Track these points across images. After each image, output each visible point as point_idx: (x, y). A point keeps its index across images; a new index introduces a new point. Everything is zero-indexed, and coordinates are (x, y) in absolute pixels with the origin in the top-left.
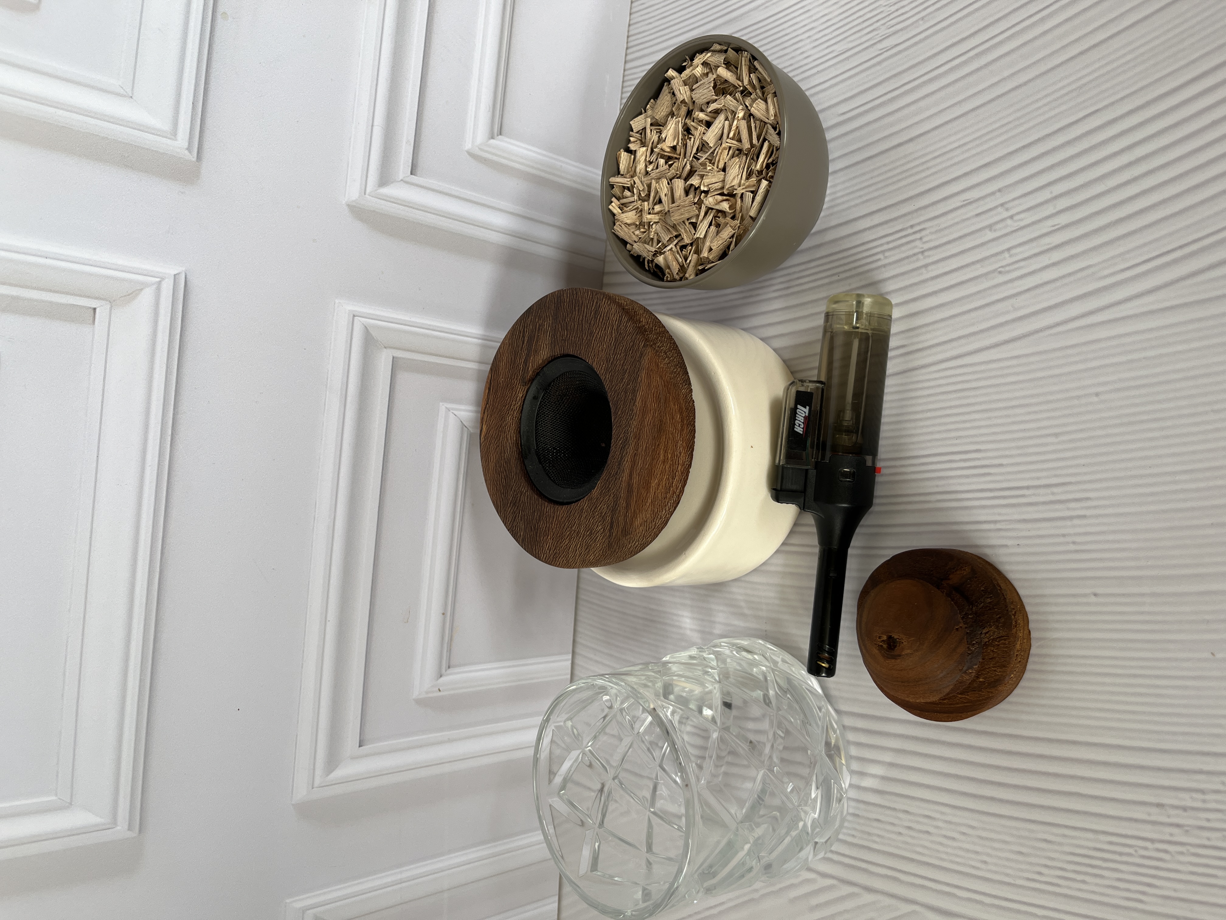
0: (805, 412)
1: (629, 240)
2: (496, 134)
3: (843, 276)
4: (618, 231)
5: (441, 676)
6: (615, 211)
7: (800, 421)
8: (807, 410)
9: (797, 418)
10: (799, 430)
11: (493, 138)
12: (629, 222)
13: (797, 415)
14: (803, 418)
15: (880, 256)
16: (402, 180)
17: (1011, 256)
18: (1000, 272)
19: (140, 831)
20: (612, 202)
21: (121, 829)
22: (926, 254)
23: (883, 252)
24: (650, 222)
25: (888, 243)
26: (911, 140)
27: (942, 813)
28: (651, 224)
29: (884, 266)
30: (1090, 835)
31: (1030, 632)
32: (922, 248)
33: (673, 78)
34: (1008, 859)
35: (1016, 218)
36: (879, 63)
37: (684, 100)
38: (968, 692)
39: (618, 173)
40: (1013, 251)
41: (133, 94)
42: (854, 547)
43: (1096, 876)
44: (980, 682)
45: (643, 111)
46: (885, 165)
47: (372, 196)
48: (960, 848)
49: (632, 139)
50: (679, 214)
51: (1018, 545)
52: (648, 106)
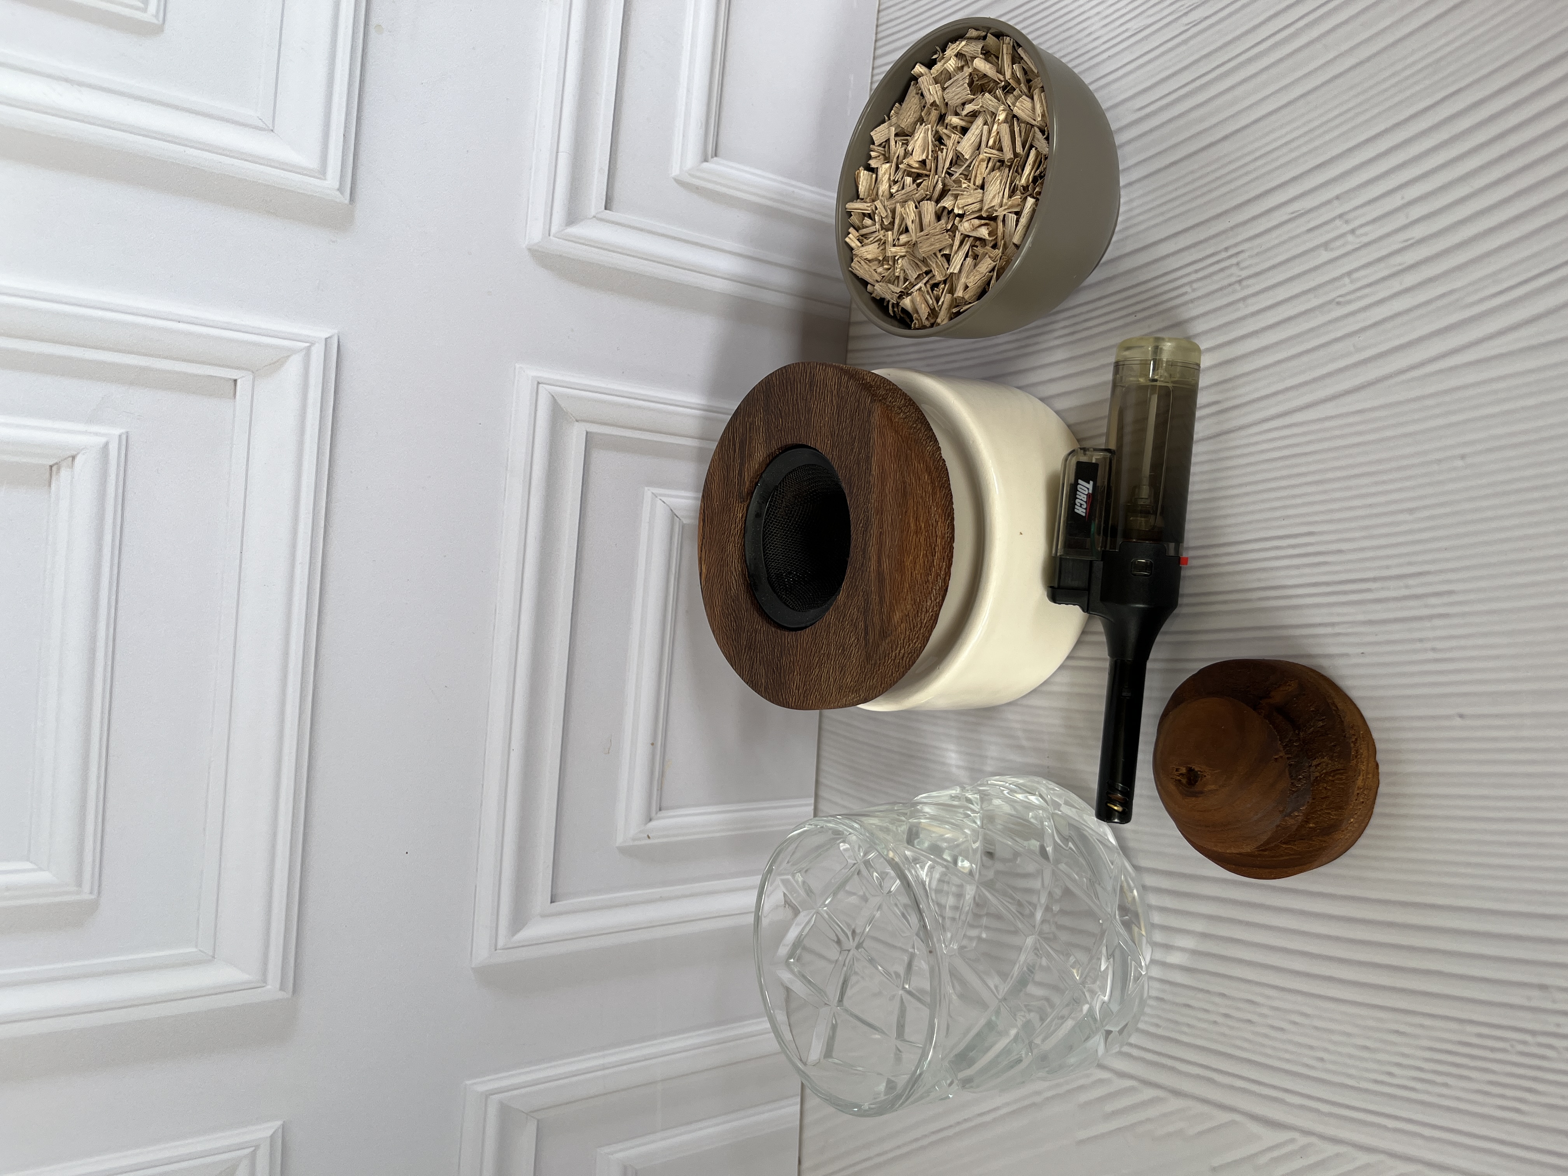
0: (1088, 489)
1: (869, 280)
2: (710, 157)
3: (1140, 316)
4: (856, 269)
5: (650, 820)
6: (853, 245)
7: (1081, 500)
8: (1090, 486)
9: (1078, 496)
10: (1081, 511)
11: (706, 160)
12: (869, 257)
13: (1078, 493)
14: (1085, 496)
15: (1187, 289)
16: (594, 217)
17: (1352, 282)
18: (1338, 303)
19: (294, 991)
20: (849, 233)
21: (272, 990)
22: (1244, 283)
23: (1191, 283)
24: (895, 256)
25: (1196, 271)
26: (1225, 138)
27: (1268, 997)
28: (896, 258)
29: (1192, 301)
30: (1454, 1026)
31: (1377, 765)
32: (1239, 276)
33: (921, 75)
34: (1350, 1056)
35: (1358, 232)
36: (1185, 42)
37: (935, 101)
38: (1295, 841)
39: (857, 197)
40: (1355, 275)
41: (274, 127)
42: (1155, 660)
43: (1461, 1077)
44: (1310, 828)
45: (886, 118)
46: (1192, 172)
47: (558, 238)
48: (1291, 1042)
49: (873, 154)
50: (928, 245)
51: (1363, 653)
52: (893, 111)
